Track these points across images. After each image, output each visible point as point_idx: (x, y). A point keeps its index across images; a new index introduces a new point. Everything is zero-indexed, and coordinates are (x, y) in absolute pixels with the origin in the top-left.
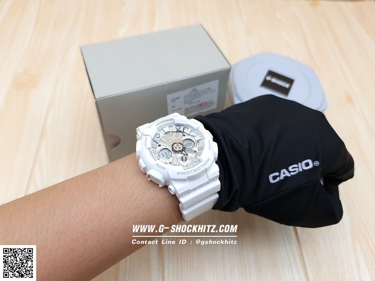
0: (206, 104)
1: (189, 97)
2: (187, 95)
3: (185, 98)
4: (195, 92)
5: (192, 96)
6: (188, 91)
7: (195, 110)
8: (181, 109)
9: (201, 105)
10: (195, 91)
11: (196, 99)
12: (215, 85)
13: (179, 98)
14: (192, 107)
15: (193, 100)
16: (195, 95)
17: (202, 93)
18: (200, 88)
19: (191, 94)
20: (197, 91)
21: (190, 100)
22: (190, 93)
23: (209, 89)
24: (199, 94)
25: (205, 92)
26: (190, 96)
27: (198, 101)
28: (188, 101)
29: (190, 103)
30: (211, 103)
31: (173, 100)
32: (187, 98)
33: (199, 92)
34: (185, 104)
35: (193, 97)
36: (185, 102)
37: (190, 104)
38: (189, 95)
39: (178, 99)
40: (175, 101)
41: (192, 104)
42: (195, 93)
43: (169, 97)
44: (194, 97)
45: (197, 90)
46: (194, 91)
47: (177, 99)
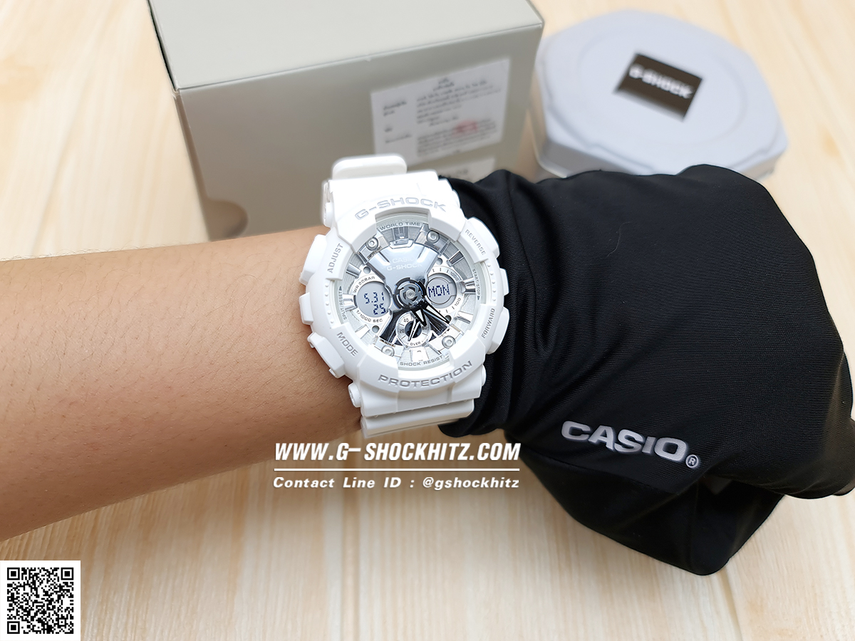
0: (474, 125)
1: (429, 103)
2: (425, 98)
3: (420, 105)
4: (447, 89)
5: (437, 101)
6: (428, 85)
7: (445, 144)
8: (407, 136)
9: (460, 129)
10: (447, 86)
11: (448, 109)
12: (498, 70)
13: (404, 103)
14: (437, 134)
15: (441, 112)
16: (447, 98)
17: (466, 93)
18: (462, 77)
19: (437, 95)
20: (452, 88)
21: (434, 113)
22: (434, 90)
23: (483, 82)
24: (457, 96)
25: (473, 92)
26: (434, 99)
27: (455, 118)
28: (426, 115)
29: (432, 120)
30: (488, 125)
31: (388, 109)
32: (424, 104)
33: (456, 90)
34: (420, 122)
35: (441, 103)
36: (419, 117)
37: (432, 124)
38: (431, 96)
39: (402, 107)
40: (393, 112)
41: (438, 123)
42: (446, 93)
43: (379, 99)
44: (445, 104)
45: (452, 84)
46: (443, 85)
47: (398, 105)
